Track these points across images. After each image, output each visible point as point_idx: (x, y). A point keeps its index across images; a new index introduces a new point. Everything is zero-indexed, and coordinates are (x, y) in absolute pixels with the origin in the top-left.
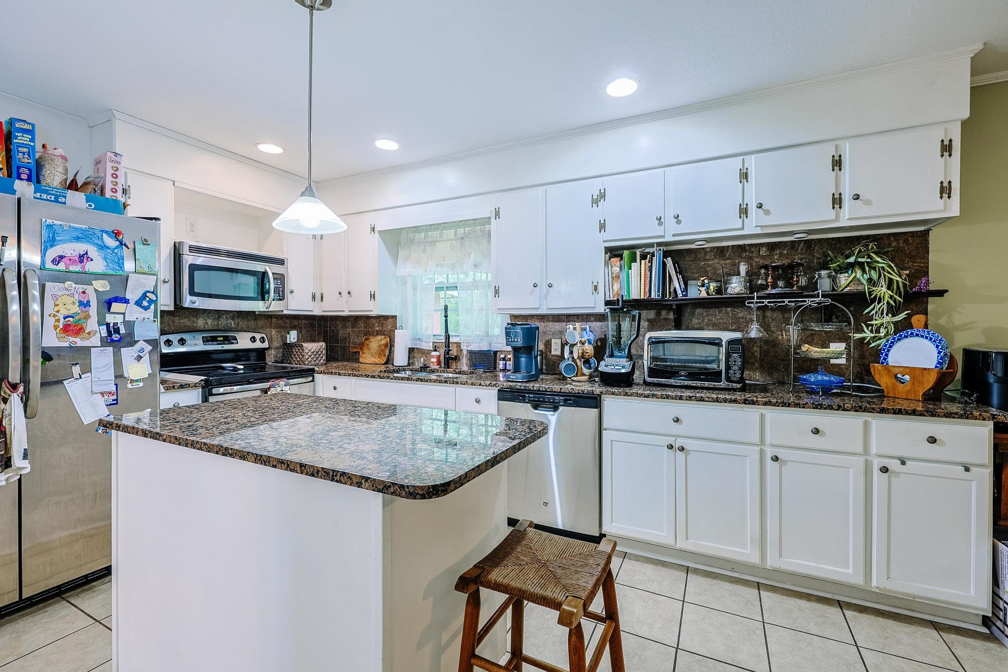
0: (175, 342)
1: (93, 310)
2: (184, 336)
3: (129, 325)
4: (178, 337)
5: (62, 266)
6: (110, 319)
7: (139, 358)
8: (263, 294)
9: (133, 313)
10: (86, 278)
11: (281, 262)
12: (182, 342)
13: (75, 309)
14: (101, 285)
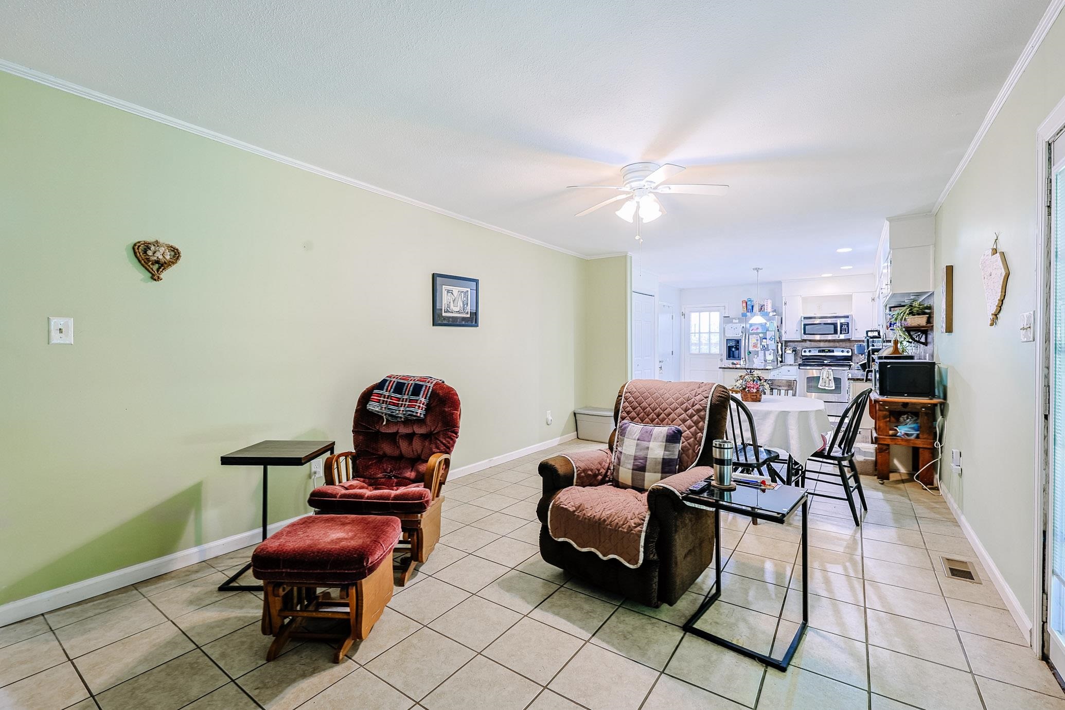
0: (807, 351)
1: (759, 341)
2: (811, 349)
3: (767, 345)
4: (809, 349)
5: (753, 332)
6: (763, 344)
7: (770, 354)
8: (836, 332)
9: (769, 342)
10: (757, 334)
11: (847, 317)
12: (810, 351)
13: (756, 341)
14: (761, 335)
